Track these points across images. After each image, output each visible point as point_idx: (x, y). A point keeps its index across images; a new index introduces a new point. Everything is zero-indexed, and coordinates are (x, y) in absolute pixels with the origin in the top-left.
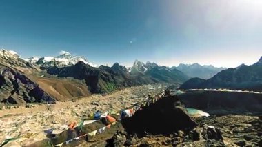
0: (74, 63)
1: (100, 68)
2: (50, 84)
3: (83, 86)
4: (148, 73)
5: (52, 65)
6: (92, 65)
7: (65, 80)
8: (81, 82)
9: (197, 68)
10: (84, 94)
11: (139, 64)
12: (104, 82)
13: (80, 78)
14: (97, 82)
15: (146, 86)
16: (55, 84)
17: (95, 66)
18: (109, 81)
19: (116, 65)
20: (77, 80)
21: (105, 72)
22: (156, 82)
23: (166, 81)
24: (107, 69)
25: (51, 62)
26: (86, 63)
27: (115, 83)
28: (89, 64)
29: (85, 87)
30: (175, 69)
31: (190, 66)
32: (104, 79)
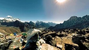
0: (14, 21)
1: (25, 23)
2: (3, 29)
3: (18, 30)
4: (40, 24)
5: (4, 21)
6: (22, 22)
7: (10, 27)
8: (17, 28)
9: (52, 23)
10: (19, 32)
11: (38, 21)
12: (26, 28)
13: (17, 27)
14: (24, 28)
15: (40, 28)
16: (5, 29)
17: (23, 22)
18: (28, 27)
19: (31, 22)
20: (16, 27)
21: (27, 24)
22: (43, 27)
23: (45, 27)
24: (28, 23)
25: (3, 20)
26: (19, 21)
27: (30, 28)
28: (20, 21)
29: (19, 30)
30: (47, 24)
31: (51, 23)
32: (26, 27)
